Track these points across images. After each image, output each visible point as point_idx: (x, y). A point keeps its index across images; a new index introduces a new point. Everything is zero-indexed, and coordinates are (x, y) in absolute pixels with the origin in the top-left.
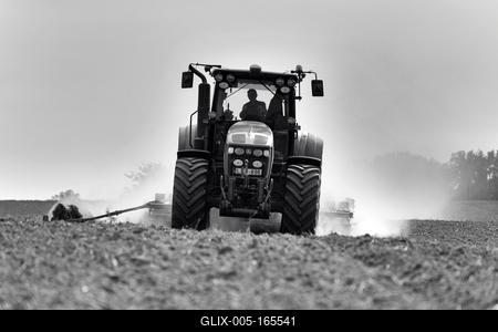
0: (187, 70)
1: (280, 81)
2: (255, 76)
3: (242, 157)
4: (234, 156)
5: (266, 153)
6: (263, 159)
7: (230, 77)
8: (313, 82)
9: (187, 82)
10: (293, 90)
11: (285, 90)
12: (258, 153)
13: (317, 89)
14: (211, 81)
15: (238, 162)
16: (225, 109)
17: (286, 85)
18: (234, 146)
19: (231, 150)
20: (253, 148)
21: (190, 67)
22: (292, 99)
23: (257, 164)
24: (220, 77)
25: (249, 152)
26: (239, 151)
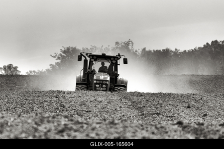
0: (80, 55)
1: (112, 59)
2: (104, 57)
3: (99, 84)
4: (96, 84)
5: (107, 83)
6: (106, 84)
7: (95, 57)
8: (124, 59)
9: (80, 59)
10: (117, 62)
11: (114, 62)
12: (104, 82)
13: (125, 62)
14: (88, 59)
15: (97, 86)
16: (93, 69)
17: (114, 60)
18: (96, 80)
19: (95, 82)
20: (103, 81)
21: (81, 54)
22: (116, 65)
23: (104, 86)
24: (91, 57)
25: (101, 82)
26: (98, 82)
